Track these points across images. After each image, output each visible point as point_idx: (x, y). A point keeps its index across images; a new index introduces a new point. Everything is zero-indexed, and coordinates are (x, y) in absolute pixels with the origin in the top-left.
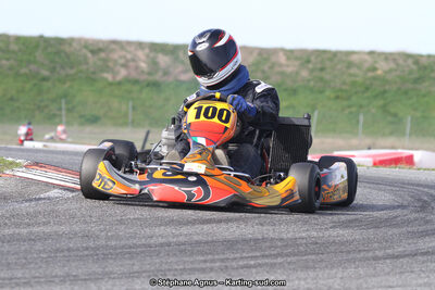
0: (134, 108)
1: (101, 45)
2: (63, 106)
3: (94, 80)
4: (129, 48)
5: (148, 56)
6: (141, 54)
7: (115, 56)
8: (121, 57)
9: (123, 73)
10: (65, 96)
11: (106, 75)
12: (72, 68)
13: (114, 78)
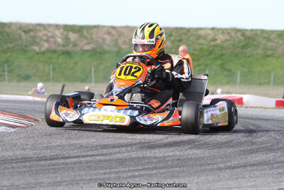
0: (54, 69)
1: (30, 27)
2: (6, 69)
3: (26, 51)
4: (49, 29)
5: (62, 34)
6: (57, 33)
7: (40, 34)
8: (44, 35)
9: (46, 45)
10: (7, 62)
11: (34, 47)
12: (11, 43)
13: (40, 49)
